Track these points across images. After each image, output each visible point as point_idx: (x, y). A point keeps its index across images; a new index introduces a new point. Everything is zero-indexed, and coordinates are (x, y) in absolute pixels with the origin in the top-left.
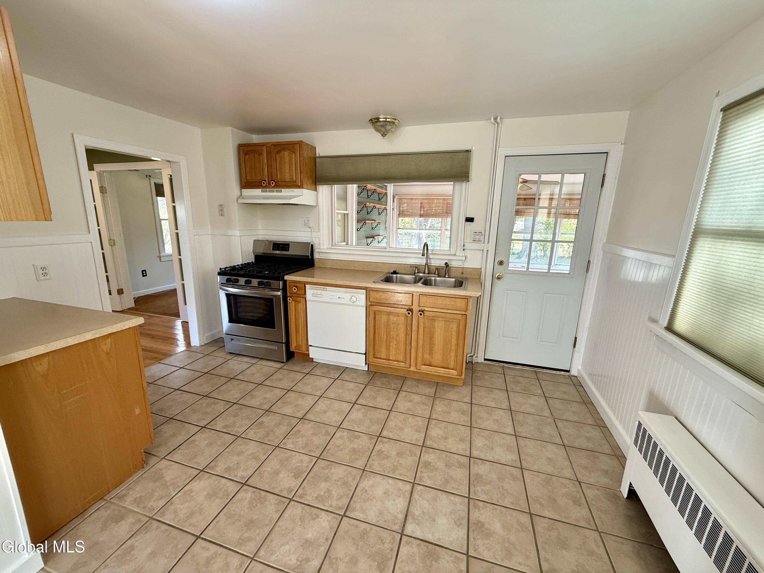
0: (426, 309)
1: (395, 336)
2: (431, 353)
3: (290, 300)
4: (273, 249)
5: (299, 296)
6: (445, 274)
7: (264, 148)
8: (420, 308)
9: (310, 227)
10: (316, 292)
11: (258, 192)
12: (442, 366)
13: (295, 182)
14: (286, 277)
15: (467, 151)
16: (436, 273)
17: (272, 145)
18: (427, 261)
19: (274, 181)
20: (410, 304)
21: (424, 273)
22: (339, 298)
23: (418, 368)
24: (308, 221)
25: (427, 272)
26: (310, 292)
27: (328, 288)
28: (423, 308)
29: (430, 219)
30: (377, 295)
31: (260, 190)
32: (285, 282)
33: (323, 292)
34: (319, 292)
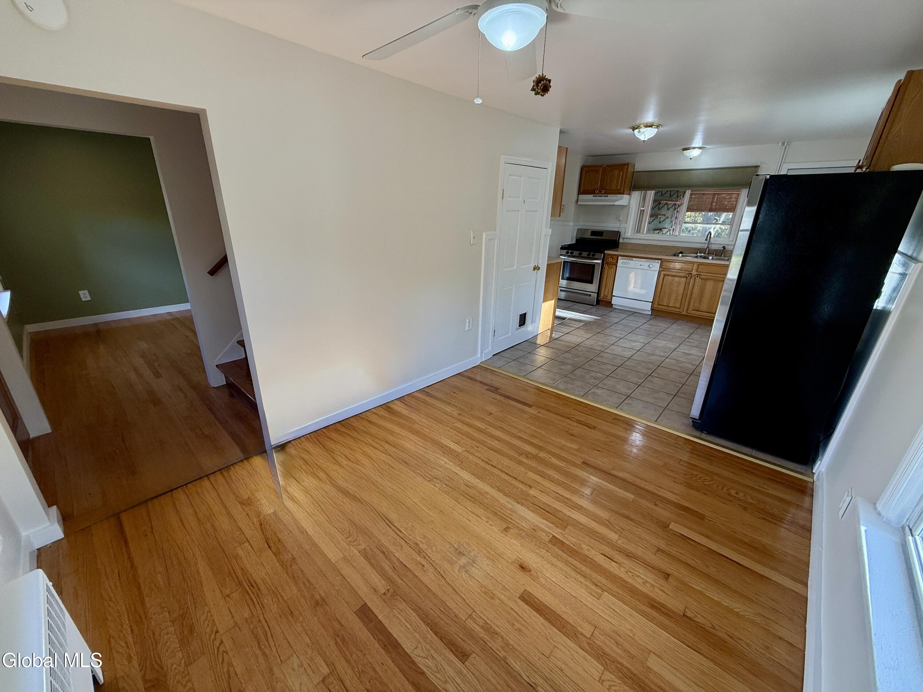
0: (701, 273)
1: (675, 291)
2: (700, 302)
3: (606, 266)
4: (591, 235)
5: (611, 264)
6: (722, 255)
7: (602, 168)
8: (698, 273)
9: (620, 221)
10: (625, 261)
11: (590, 197)
12: (706, 311)
13: (619, 190)
14: (606, 252)
15: (756, 167)
16: (715, 254)
17: (607, 166)
18: (708, 245)
19: (604, 189)
20: (691, 270)
21: (705, 253)
22: (641, 265)
23: (689, 312)
24: (619, 216)
25: (707, 252)
26: (620, 261)
27: (634, 259)
28: (699, 273)
29: (725, 213)
30: (668, 264)
31: (592, 195)
32: (604, 254)
33: (630, 262)
34: (627, 261)
